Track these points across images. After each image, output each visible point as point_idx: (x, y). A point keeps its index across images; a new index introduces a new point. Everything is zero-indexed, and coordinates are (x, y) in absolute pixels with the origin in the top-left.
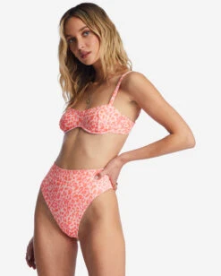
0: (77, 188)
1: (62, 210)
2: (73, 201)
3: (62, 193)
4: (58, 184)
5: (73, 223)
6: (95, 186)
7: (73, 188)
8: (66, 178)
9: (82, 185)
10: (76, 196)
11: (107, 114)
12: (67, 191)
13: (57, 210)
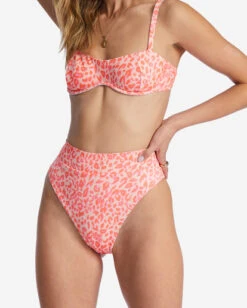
0: (117, 180)
1: (91, 214)
2: (111, 200)
3: (91, 188)
4: (83, 176)
5: (108, 231)
6: (144, 176)
7: (111, 180)
8: (96, 166)
9: (125, 175)
10: (117, 191)
11: (150, 64)
12: (101, 185)
13: (81, 214)
